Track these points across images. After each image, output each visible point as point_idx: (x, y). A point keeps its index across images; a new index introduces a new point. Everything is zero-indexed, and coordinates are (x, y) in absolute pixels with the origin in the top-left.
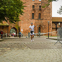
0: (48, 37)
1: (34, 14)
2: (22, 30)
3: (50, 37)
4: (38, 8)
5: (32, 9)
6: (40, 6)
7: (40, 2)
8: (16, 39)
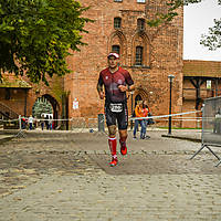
0: (170, 132)
1: (118, 47)
2: (75, 105)
3: (175, 132)
4: (135, 25)
5: (112, 29)
6: (141, 21)
7: (142, 8)
8: (55, 135)
